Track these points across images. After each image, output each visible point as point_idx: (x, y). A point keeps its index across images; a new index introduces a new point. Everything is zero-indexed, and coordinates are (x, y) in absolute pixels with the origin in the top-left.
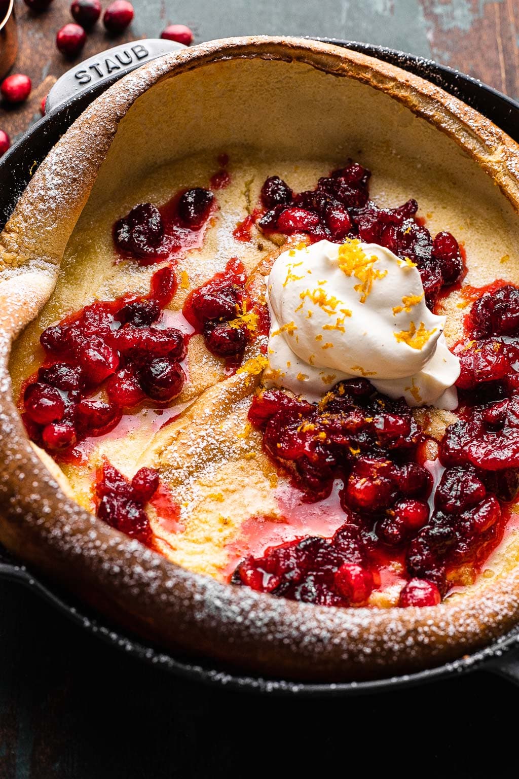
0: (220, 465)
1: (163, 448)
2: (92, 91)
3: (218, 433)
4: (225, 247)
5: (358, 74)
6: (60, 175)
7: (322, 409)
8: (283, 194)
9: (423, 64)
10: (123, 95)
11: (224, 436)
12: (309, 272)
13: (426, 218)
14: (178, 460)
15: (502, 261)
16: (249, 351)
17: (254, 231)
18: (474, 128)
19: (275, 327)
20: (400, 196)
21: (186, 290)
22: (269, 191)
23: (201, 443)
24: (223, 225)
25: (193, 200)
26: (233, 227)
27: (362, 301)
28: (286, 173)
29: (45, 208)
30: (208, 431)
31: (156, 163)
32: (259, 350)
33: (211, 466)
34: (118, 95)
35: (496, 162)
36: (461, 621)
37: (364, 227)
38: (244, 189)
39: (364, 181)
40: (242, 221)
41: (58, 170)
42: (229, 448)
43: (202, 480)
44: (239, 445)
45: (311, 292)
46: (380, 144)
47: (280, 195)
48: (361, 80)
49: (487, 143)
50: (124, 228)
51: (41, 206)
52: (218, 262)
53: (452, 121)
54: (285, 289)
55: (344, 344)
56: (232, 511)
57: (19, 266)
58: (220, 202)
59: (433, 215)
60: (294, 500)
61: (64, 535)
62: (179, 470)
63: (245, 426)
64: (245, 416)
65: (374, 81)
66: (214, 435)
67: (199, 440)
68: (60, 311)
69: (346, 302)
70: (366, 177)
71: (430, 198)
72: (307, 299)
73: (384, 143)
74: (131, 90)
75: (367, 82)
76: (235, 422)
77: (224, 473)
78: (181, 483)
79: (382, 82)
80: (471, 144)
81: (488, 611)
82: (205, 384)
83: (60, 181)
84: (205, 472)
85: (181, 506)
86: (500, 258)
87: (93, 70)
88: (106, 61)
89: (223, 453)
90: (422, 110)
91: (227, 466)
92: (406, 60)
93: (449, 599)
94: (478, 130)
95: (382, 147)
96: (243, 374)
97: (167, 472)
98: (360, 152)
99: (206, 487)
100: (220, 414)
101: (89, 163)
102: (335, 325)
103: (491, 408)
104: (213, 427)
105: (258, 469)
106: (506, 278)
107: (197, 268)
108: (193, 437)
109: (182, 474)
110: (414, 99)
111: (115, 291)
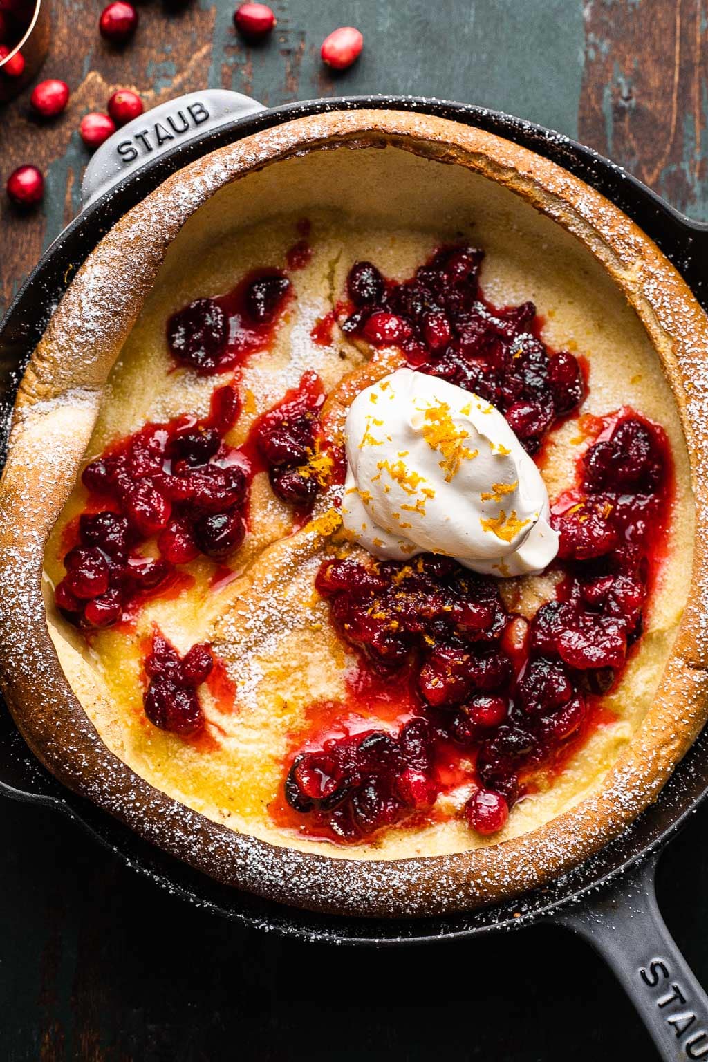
0: (282, 636)
1: (219, 618)
2: (138, 179)
3: (281, 602)
4: (299, 355)
5: (469, 162)
6: (99, 305)
7: (397, 584)
8: (372, 290)
9: (554, 140)
10: (172, 213)
11: (288, 605)
12: (389, 438)
13: (547, 317)
14: (235, 634)
15: (633, 381)
16: (320, 500)
17: (336, 332)
18: (608, 238)
19: (350, 483)
20: (518, 284)
21: (251, 414)
22: (355, 285)
23: (261, 615)
24: (299, 322)
25: (262, 296)
26: (311, 325)
27: (448, 480)
28: (380, 248)
29: (82, 341)
30: (270, 601)
31: (221, 233)
32: (332, 502)
33: (272, 639)
34: (166, 212)
35: (631, 282)
36: (518, 870)
37: (466, 342)
38: (327, 272)
39: (474, 273)
40: (322, 318)
41: (97, 299)
42: (292, 617)
43: (261, 655)
44: (304, 615)
45: (390, 465)
46: (500, 217)
47: (368, 292)
48: (472, 169)
49: (622, 258)
50: (179, 332)
51: (78, 338)
52: (291, 374)
53: (582, 224)
54: (361, 451)
55: (422, 527)
56: (292, 692)
57: (55, 396)
58: (297, 289)
59: (557, 312)
60: (361, 683)
61: (103, 792)
62: (236, 646)
63: (311, 591)
64: (312, 580)
65: (489, 170)
66: (276, 605)
67: (259, 612)
68: (105, 436)
69: (430, 480)
70: (475, 268)
71: (554, 288)
72: (385, 471)
73: (503, 215)
74: (182, 208)
75: (480, 171)
76: (301, 586)
77: (286, 645)
78: (239, 658)
79: (499, 171)
80: (604, 254)
81: (549, 855)
82: (269, 538)
83: (99, 313)
84: (265, 645)
85: (237, 683)
86: (631, 377)
87: (140, 140)
88: (156, 126)
89: (286, 624)
90: (547, 209)
91: (290, 638)
92: (533, 134)
93: (520, 806)
94: (613, 241)
95: (501, 220)
96: (311, 533)
97: (223, 646)
98: (473, 225)
99: (265, 663)
100: (284, 579)
101: (133, 294)
102: (414, 506)
103: (592, 584)
104: (275, 595)
105: (324, 643)
106: (634, 405)
107: (266, 386)
108: (253, 608)
109: (239, 650)
110: (538, 195)
111: (168, 410)
